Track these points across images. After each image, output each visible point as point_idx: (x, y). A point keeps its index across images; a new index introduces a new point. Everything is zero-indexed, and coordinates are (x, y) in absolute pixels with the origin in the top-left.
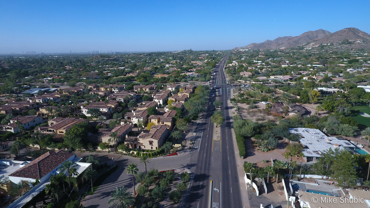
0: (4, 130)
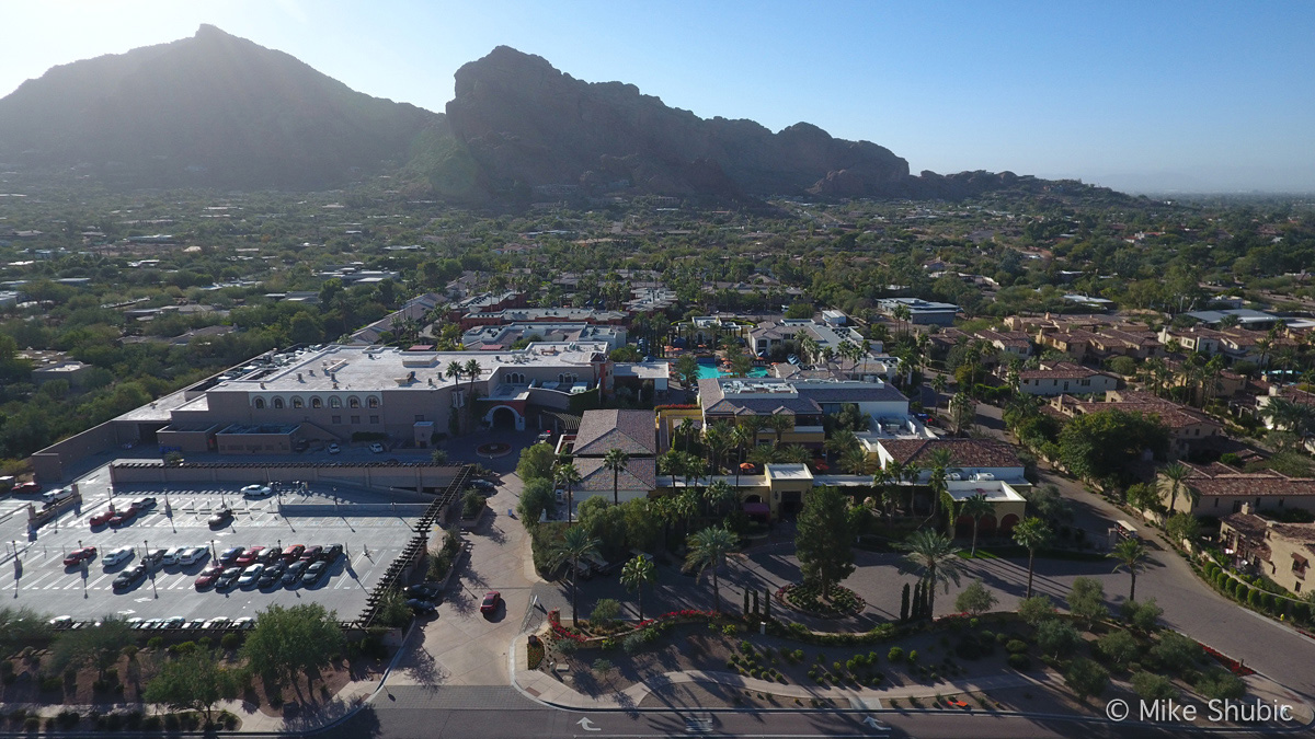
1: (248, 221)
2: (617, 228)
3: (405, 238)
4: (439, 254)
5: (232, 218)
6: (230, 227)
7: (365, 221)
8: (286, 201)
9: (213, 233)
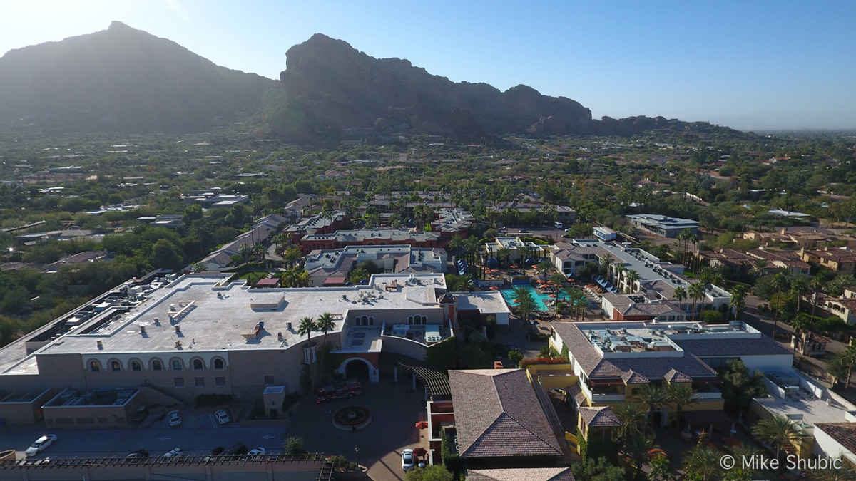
0: (826, 308)
1: (140, 155)
2: (403, 157)
3: (252, 167)
4: (279, 180)
5: (129, 153)
6: (126, 160)
7: (224, 154)
8: (168, 140)
9: (112, 165)
